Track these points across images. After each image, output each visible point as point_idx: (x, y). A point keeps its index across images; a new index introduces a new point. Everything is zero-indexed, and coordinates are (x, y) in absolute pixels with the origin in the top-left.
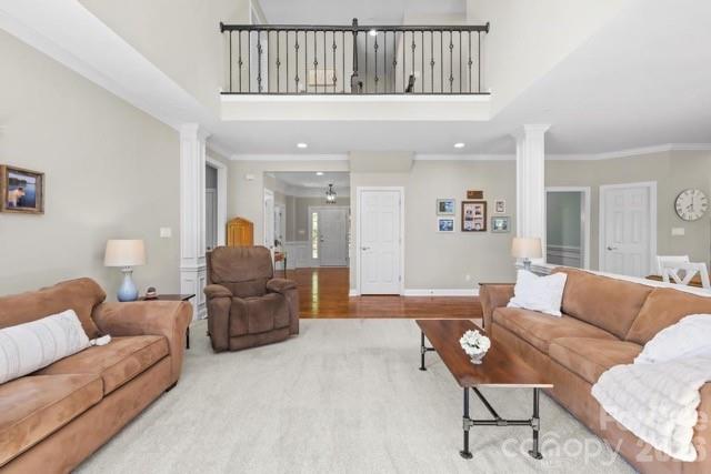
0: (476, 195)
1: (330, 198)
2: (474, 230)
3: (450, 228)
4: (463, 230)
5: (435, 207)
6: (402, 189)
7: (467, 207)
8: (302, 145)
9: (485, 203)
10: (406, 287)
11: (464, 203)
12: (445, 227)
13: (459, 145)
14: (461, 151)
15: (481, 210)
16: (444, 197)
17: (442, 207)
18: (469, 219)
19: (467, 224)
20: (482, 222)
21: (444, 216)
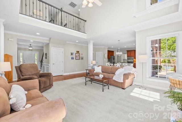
0: (78, 52)
1: (30, 48)
2: (78, 59)
3: (73, 59)
4: (76, 59)
5: (70, 54)
6: (63, 49)
7: (77, 54)
8: (38, 34)
9: (80, 54)
10: (64, 73)
11: (76, 53)
12: (72, 58)
13: (77, 41)
14: (77, 43)
15: (79, 55)
16: (72, 52)
17: (72, 54)
18: (77, 57)
19: (77, 58)
20: (79, 58)
21: (72, 56)
